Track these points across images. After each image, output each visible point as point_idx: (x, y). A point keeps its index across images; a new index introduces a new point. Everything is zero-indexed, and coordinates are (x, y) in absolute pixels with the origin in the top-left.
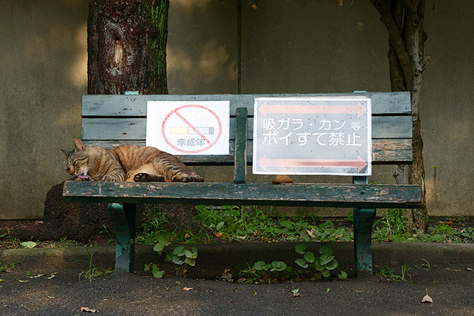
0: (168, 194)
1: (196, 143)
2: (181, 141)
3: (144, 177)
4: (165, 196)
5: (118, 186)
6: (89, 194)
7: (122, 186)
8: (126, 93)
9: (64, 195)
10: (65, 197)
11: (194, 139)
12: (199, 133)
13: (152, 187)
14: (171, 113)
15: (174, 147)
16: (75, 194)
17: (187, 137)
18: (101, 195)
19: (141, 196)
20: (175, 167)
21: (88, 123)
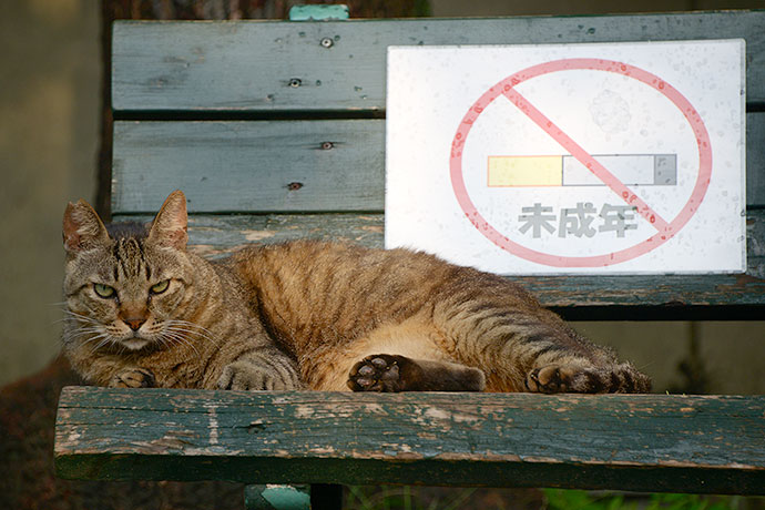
0: (508, 443)
1: (597, 222)
2: (535, 216)
3: (394, 371)
4: (491, 455)
5: (290, 408)
6: (165, 445)
7: (304, 411)
8: (297, 13)
9: (60, 448)
10: (64, 458)
11: (589, 207)
12: (609, 180)
13: (434, 412)
14: (490, 96)
15: (503, 243)
16: (105, 444)
17: (559, 199)
18: (219, 451)
19: (388, 455)
20: (525, 331)
21: (141, 143)
